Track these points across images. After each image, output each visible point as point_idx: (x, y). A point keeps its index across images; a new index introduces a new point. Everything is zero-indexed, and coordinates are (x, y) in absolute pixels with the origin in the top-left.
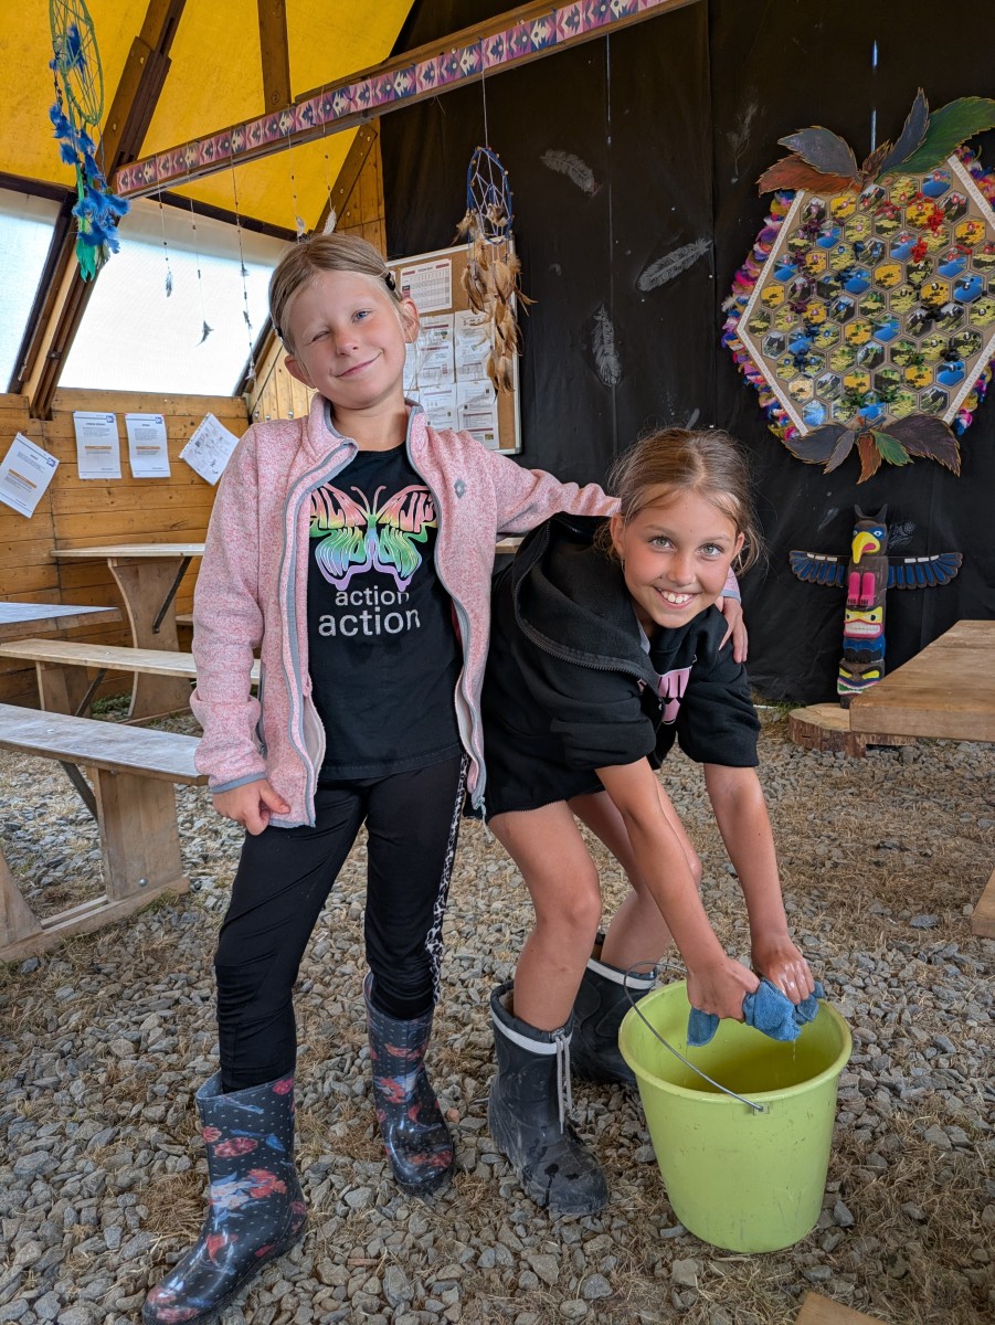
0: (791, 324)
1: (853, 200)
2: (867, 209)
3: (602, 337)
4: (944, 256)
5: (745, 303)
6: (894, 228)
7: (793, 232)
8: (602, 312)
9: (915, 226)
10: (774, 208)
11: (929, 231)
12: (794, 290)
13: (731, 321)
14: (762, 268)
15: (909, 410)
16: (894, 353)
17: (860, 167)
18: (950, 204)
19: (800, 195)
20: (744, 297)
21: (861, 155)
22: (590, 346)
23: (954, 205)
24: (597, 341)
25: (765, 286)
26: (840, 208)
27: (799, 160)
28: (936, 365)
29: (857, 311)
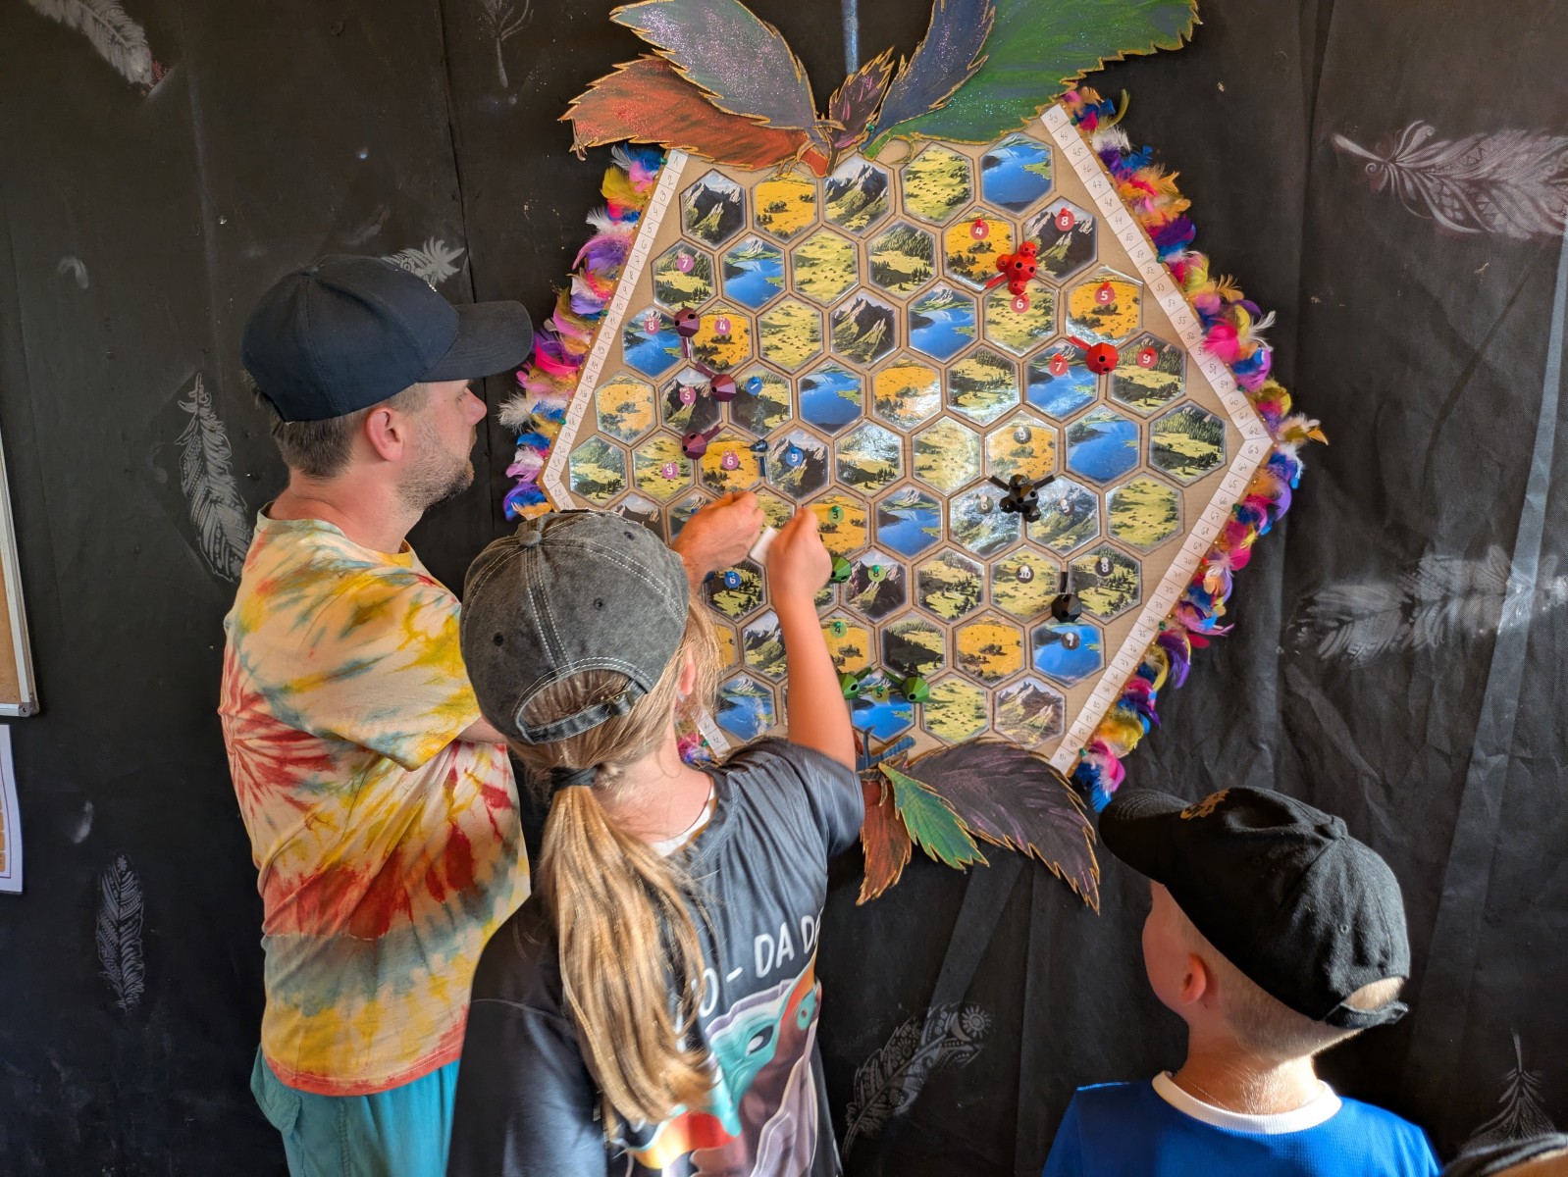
0: (676, 484)
1: (810, 190)
2: (843, 219)
3: (202, 457)
4: (1041, 359)
5: (558, 417)
6: (918, 276)
7: (665, 255)
8: (198, 391)
9: (969, 274)
10: (611, 187)
11: (1003, 293)
12: (675, 400)
13: (526, 460)
14: (594, 334)
15: (971, 727)
16: (928, 584)
17: (823, 108)
18: (1051, 232)
19: (677, 162)
20: (556, 402)
21: (825, 78)
22: (177, 476)
23: (1059, 233)
24: (191, 466)
25: (604, 379)
26: (779, 208)
27: (668, 72)
28: (1032, 628)
29: (831, 469)
